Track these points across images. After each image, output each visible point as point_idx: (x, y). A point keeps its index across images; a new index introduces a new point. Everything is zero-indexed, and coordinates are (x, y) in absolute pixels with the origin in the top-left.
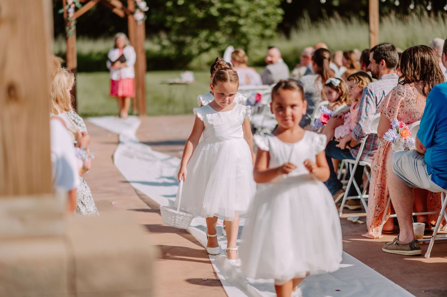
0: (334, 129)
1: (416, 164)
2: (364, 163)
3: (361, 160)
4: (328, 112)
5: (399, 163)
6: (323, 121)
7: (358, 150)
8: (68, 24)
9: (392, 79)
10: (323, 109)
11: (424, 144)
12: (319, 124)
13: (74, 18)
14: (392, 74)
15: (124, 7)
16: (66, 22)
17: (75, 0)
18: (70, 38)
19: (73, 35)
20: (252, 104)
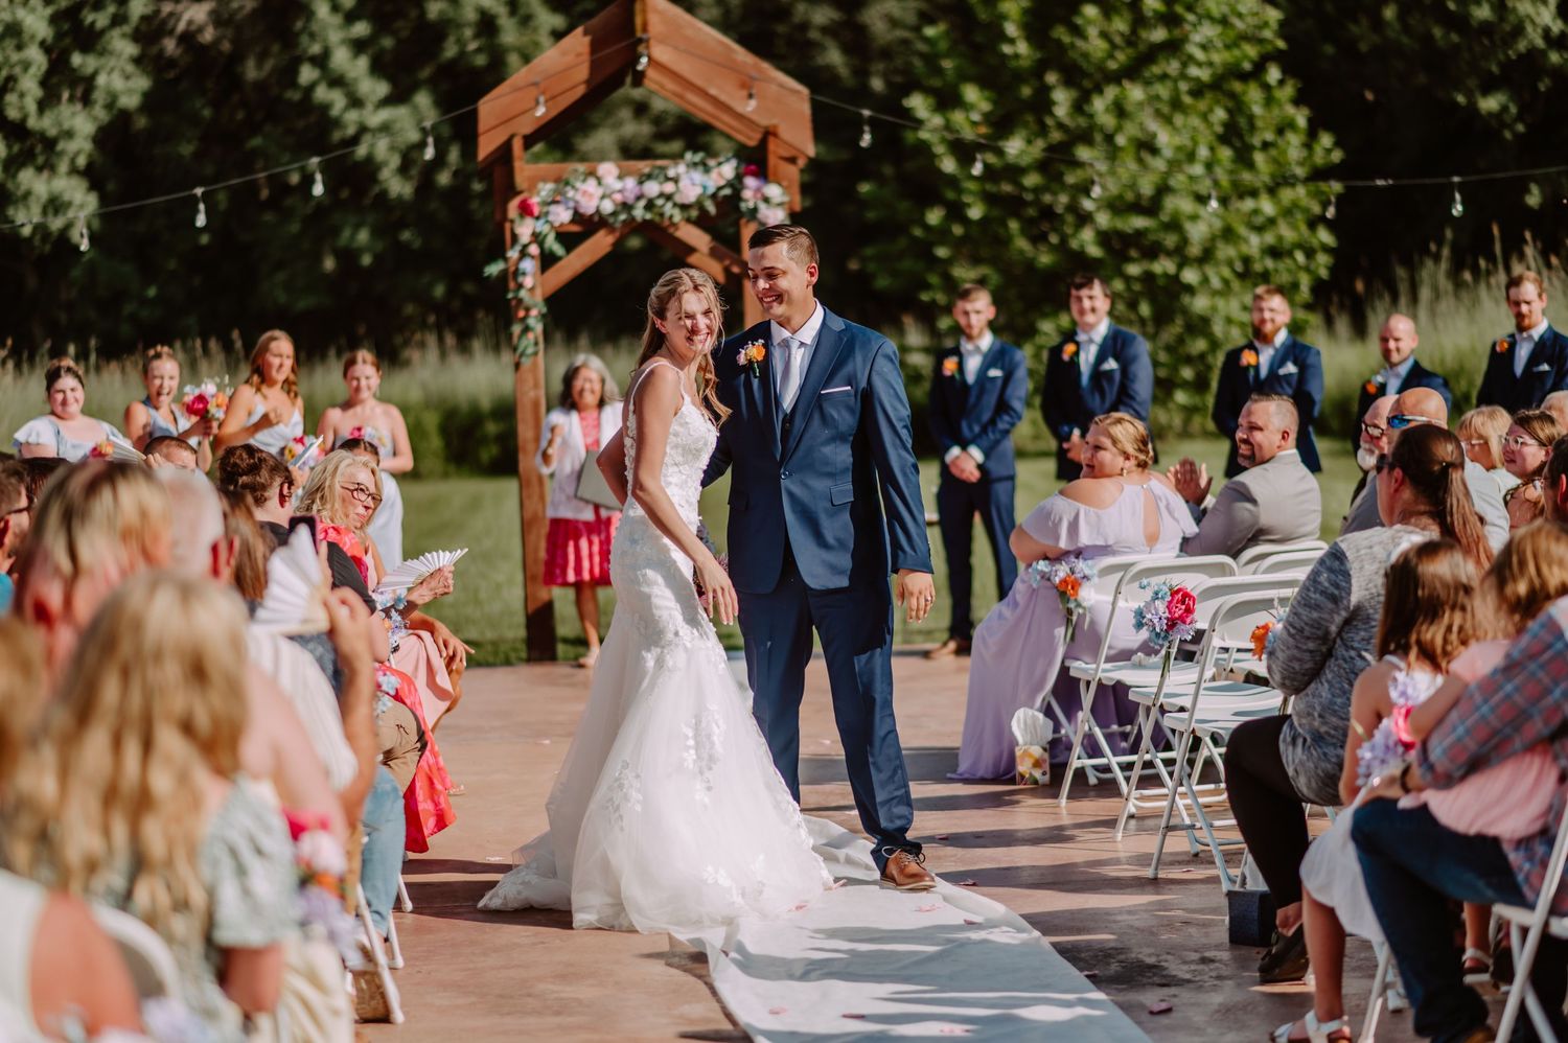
3: (1555, 910)
6: (1406, 737)
8: (521, 314)
12: (1387, 748)
13: (539, 298)
15: (723, 249)
16: (514, 303)
17: (541, 227)
18: (526, 362)
19: (536, 354)
20: (1158, 630)
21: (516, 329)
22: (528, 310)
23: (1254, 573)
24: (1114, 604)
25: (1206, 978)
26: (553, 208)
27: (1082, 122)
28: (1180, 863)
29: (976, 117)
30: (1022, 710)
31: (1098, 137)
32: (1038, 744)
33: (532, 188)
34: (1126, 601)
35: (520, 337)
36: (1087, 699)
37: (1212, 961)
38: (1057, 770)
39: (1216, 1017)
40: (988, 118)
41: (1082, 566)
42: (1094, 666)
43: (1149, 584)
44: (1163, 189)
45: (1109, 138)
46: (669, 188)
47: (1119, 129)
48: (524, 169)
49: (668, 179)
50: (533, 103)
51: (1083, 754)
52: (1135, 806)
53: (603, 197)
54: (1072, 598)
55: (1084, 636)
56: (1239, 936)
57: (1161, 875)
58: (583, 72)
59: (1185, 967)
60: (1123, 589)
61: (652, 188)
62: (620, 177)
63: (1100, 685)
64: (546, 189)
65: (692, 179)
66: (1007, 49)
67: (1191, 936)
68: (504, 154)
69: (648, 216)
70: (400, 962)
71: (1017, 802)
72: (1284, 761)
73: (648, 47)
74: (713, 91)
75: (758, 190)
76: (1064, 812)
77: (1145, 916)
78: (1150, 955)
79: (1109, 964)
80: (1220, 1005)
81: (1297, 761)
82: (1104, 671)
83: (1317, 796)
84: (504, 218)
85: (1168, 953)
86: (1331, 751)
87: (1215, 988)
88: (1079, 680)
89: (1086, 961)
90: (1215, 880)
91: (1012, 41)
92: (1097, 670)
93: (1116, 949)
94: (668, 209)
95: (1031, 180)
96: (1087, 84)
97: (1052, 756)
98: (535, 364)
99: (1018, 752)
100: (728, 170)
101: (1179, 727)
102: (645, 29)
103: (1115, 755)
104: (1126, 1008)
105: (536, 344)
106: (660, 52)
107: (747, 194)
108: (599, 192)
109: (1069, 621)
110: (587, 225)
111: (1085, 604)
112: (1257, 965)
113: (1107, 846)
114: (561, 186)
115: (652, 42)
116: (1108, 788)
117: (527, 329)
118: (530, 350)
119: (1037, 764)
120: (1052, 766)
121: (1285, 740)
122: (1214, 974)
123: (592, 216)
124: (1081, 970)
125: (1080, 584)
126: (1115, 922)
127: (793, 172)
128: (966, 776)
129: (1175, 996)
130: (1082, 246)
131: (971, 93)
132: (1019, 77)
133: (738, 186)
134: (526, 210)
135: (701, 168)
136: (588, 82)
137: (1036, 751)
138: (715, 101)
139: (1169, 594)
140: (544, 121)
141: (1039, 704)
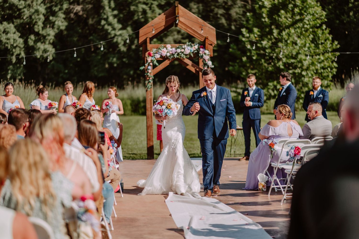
8: (148, 79)
13: (152, 75)
15: (195, 65)
16: (146, 76)
17: (153, 59)
18: (149, 90)
19: (151, 88)
20: (292, 156)
21: (147, 82)
22: (149, 78)
23: (315, 143)
24: (282, 150)
26: (156, 54)
27: (280, 37)
29: (256, 36)
30: (260, 174)
31: (284, 41)
32: (264, 182)
33: (151, 49)
34: (285, 149)
35: (147, 84)
36: (275, 172)
38: (268, 188)
40: (259, 36)
41: (275, 140)
42: (277, 164)
43: (290, 146)
44: (298, 53)
45: (286, 41)
46: (183, 50)
47: (289, 39)
48: (149, 46)
49: (183, 48)
50: (152, 30)
51: (274, 185)
52: (286, 197)
53: (167, 52)
54: (272, 148)
55: (275, 157)
58: (164, 23)
60: (284, 146)
61: (179, 50)
62: (171, 48)
63: (278, 168)
64: (154, 50)
65: (188, 48)
66: (263, 20)
69: (178, 57)
70: (113, 229)
71: (258, 195)
73: (179, 18)
74: (193, 28)
75: (203, 51)
76: (269, 198)
77: (287, 223)
79: (277, 234)
82: (279, 165)
84: (145, 57)
88: (273, 167)
89: (272, 234)
91: (264, 18)
92: (278, 165)
93: (280, 231)
94: (182, 55)
95: (268, 50)
96: (281, 29)
97: (267, 185)
98: (151, 90)
99: (259, 184)
100: (196, 47)
102: (178, 14)
103: (281, 185)
105: (151, 86)
106: (181, 19)
107: (201, 52)
108: (167, 51)
109: (272, 153)
110: (164, 59)
111: (275, 149)
113: (279, 206)
114: (158, 49)
115: (179, 16)
116: (280, 193)
117: (149, 82)
119: (263, 186)
120: (267, 187)
123: (165, 56)
124: (271, 236)
125: (274, 145)
126: (280, 224)
127: (211, 48)
128: (247, 189)
130: (279, 66)
131: (255, 30)
132: (267, 26)
133: (199, 51)
134: (150, 55)
135: (190, 46)
136: (164, 26)
137: (263, 183)
138: (194, 31)
139: (295, 148)
140: (154, 34)
141: (264, 173)
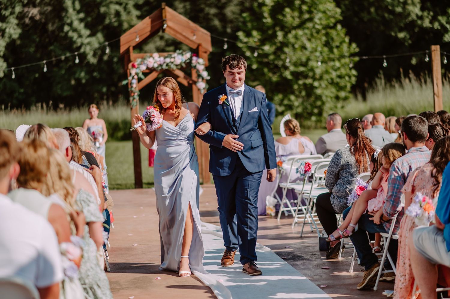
0: (367, 202)
1: (436, 241)
2: (397, 237)
3: (393, 233)
4: (364, 184)
5: (420, 239)
6: (359, 194)
7: (391, 223)
8: (133, 94)
9: (420, 153)
10: (359, 181)
11: (442, 221)
12: (354, 196)
13: (137, 90)
14: (420, 147)
15: (187, 77)
16: (130, 92)
17: (138, 71)
18: (134, 108)
19: (136, 105)
20: (302, 173)
21: (131, 99)
22: (134, 93)
24: (291, 168)
25: (313, 258)
26: (141, 66)
27: (285, 41)
28: (308, 233)
29: (256, 40)
30: (268, 197)
31: (290, 45)
32: (272, 205)
33: (135, 60)
34: (294, 166)
35: (132, 101)
37: (315, 255)
38: (277, 213)
39: (315, 266)
40: (259, 40)
41: (283, 158)
43: (299, 162)
44: (308, 59)
45: (293, 46)
46: (172, 60)
47: (296, 43)
48: (133, 55)
49: (172, 58)
50: (135, 37)
51: (284, 207)
52: (297, 220)
53: (155, 62)
54: (280, 167)
56: (322, 249)
57: (303, 236)
58: (149, 29)
59: (308, 256)
60: (294, 164)
61: (168, 60)
62: (159, 57)
64: (139, 61)
65: (179, 58)
66: (264, 21)
67: (310, 249)
68: (127, 51)
69: (167, 68)
71: (266, 220)
72: (332, 203)
73: (166, 22)
74: (184, 34)
75: (196, 61)
76: (279, 222)
77: (299, 245)
78: (299, 254)
79: (289, 256)
80: (316, 264)
81: (334, 203)
82: (289, 185)
83: (339, 211)
84: (128, 69)
85: (304, 253)
86: (342, 200)
87: (315, 260)
89: (283, 255)
90: (317, 237)
91: (266, 18)
92: (287, 185)
93: (291, 252)
94: (173, 66)
95: (272, 57)
96: (286, 30)
97: (276, 208)
98: (136, 109)
99: (267, 207)
100: (188, 55)
101: (307, 198)
102: (165, 17)
103: (292, 208)
104: (292, 265)
105: (137, 102)
106: (170, 23)
107: (194, 62)
108: (153, 61)
109: (280, 173)
110: (151, 70)
111: (284, 168)
112: (326, 255)
113: (289, 230)
114: (143, 60)
116: (291, 216)
117: (134, 99)
118: (135, 104)
119: (272, 210)
120: (276, 211)
121: (332, 198)
122: (315, 257)
123: (152, 68)
125: (283, 163)
126: (291, 246)
127: (206, 56)
129: (305, 262)
130: (286, 76)
131: (255, 33)
132: (269, 28)
133: (191, 60)
134: (133, 66)
135: (181, 55)
136: (150, 31)
137: (272, 207)
138: (185, 37)
139: (305, 164)
140: (138, 42)
141: (272, 195)
